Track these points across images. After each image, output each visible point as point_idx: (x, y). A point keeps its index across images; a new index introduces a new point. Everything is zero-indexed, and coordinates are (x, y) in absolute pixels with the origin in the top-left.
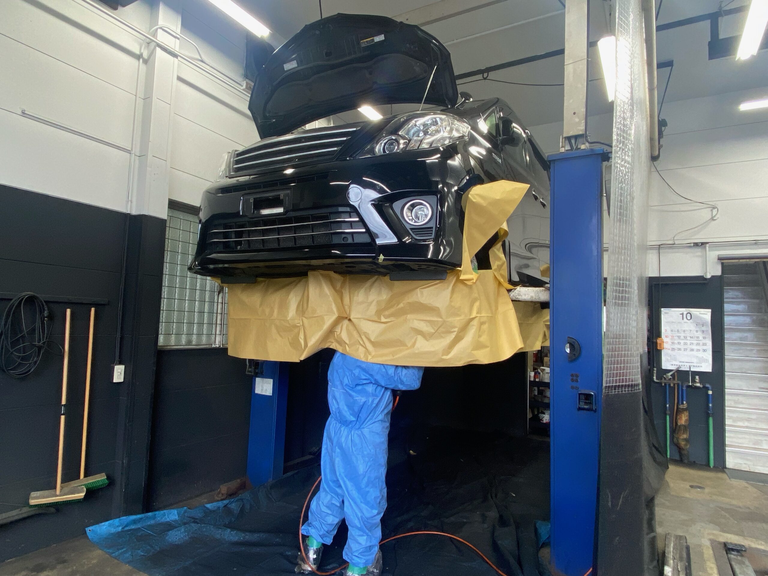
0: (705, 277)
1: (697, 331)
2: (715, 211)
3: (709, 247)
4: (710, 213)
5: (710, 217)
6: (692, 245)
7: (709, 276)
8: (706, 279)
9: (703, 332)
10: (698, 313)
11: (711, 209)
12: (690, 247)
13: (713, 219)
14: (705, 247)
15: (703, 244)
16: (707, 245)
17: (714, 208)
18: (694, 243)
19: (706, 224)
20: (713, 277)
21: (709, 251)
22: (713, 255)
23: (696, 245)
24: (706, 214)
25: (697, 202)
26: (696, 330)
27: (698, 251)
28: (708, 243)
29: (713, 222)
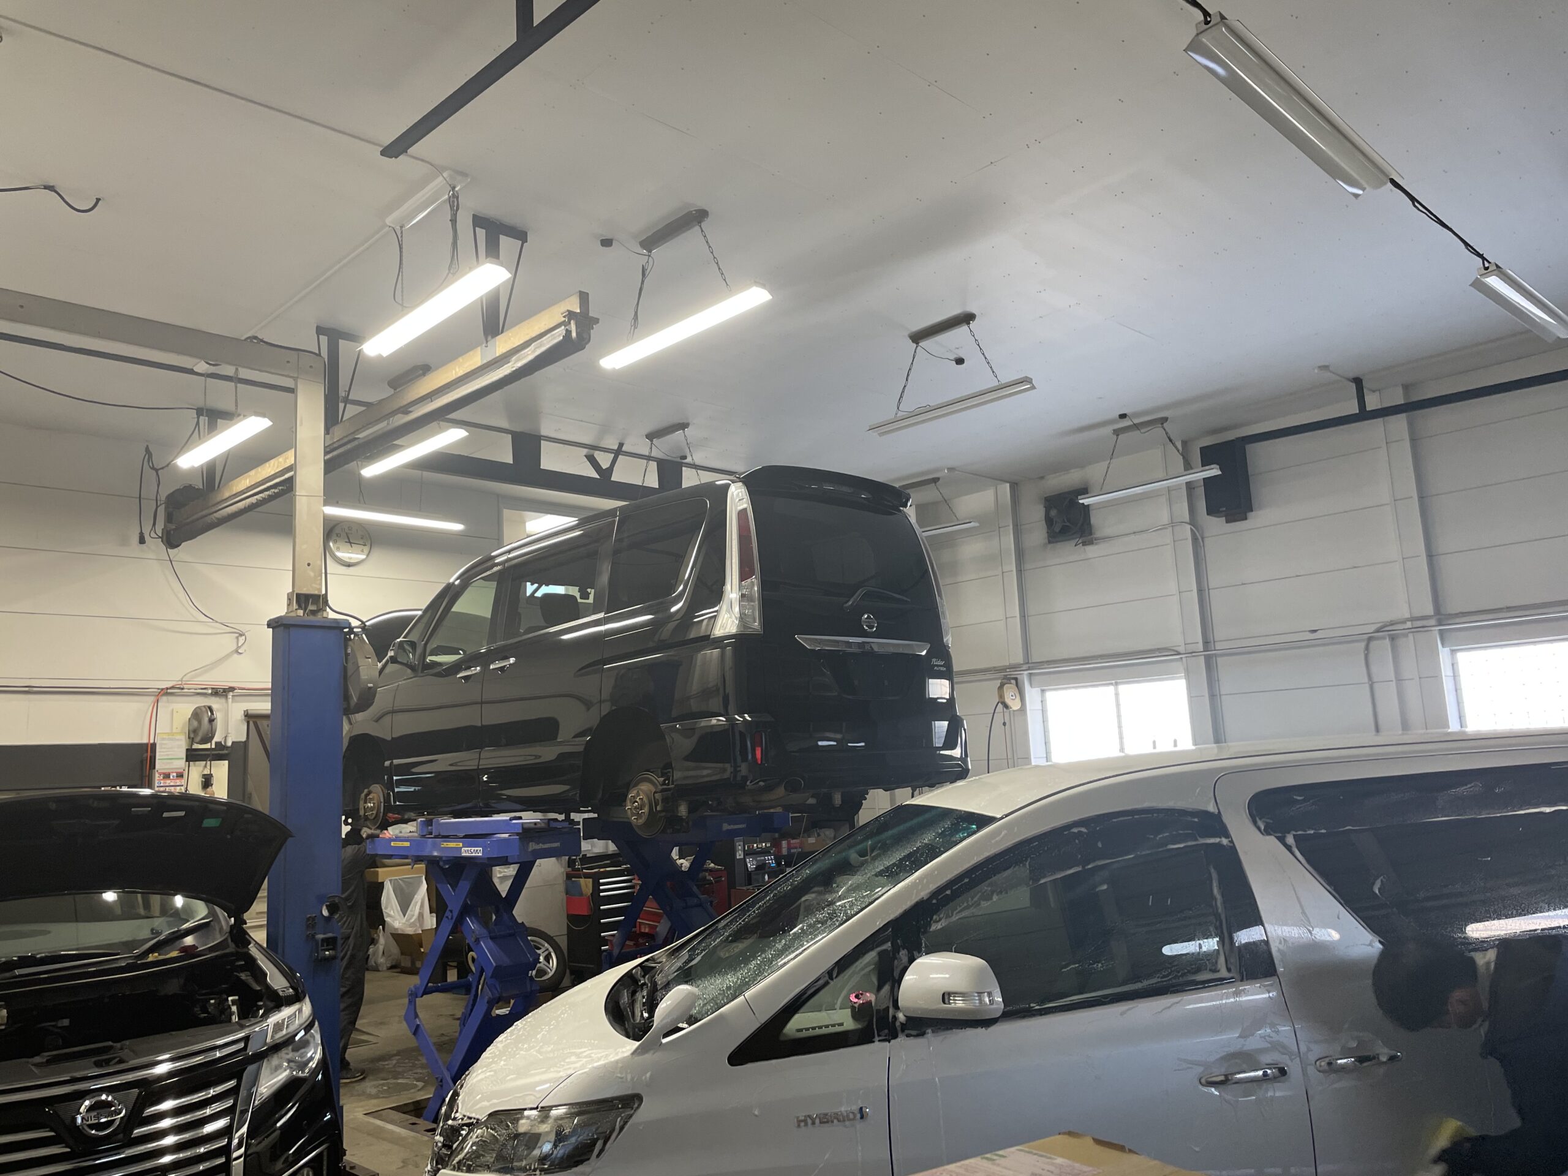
2: (242, 639)
3: (233, 696)
4: (236, 640)
5: (235, 647)
6: (210, 691)
8: (226, 748)
11: (237, 635)
12: (206, 695)
13: (237, 652)
14: (226, 697)
15: (225, 691)
16: (231, 693)
17: (241, 635)
18: (212, 688)
19: (229, 658)
20: (234, 744)
21: (232, 702)
22: (237, 709)
23: (215, 692)
24: (228, 643)
25: (217, 622)
27: (216, 703)
28: (232, 689)
29: (236, 656)
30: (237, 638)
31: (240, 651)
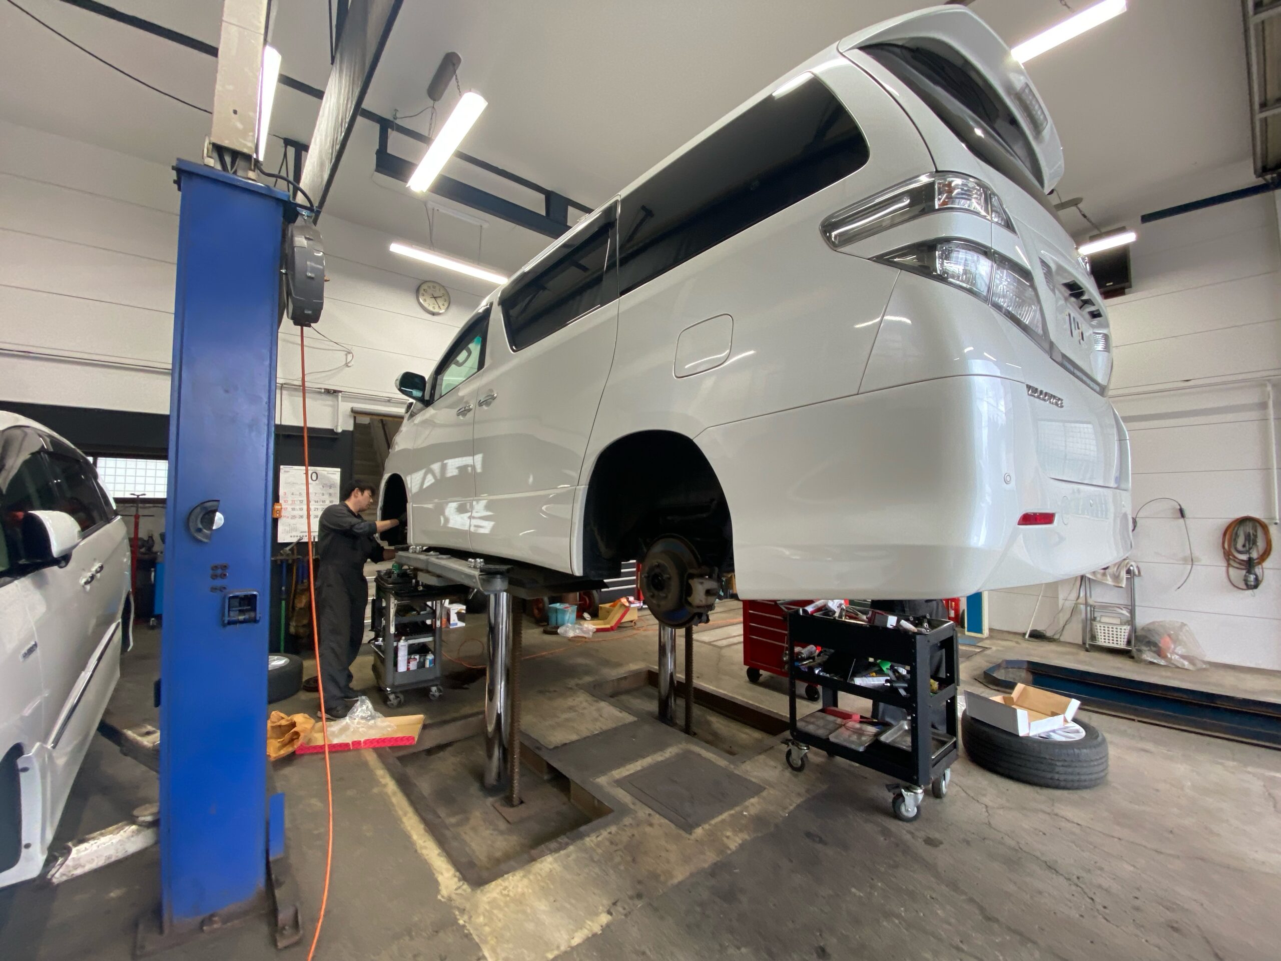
0: (335, 430)
1: (323, 494)
2: (350, 357)
3: (342, 397)
4: (345, 357)
5: (344, 363)
6: (323, 391)
7: (340, 430)
8: (337, 434)
9: (330, 494)
10: (326, 473)
11: (346, 353)
12: (320, 393)
13: (347, 365)
14: (337, 396)
15: (335, 391)
16: (340, 394)
17: (349, 353)
18: (325, 389)
19: (339, 369)
20: (344, 431)
21: (342, 401)
22: (345, 407)
23: (328, 392)
24: (340, 357)
25: (331, 341)
26: (322, 492)
27: (329, 400)
28: (341, 392)
29: (347, 368)
30: (346, 355)
31: (349, 365)
